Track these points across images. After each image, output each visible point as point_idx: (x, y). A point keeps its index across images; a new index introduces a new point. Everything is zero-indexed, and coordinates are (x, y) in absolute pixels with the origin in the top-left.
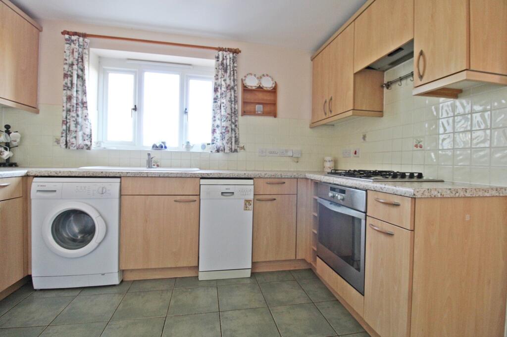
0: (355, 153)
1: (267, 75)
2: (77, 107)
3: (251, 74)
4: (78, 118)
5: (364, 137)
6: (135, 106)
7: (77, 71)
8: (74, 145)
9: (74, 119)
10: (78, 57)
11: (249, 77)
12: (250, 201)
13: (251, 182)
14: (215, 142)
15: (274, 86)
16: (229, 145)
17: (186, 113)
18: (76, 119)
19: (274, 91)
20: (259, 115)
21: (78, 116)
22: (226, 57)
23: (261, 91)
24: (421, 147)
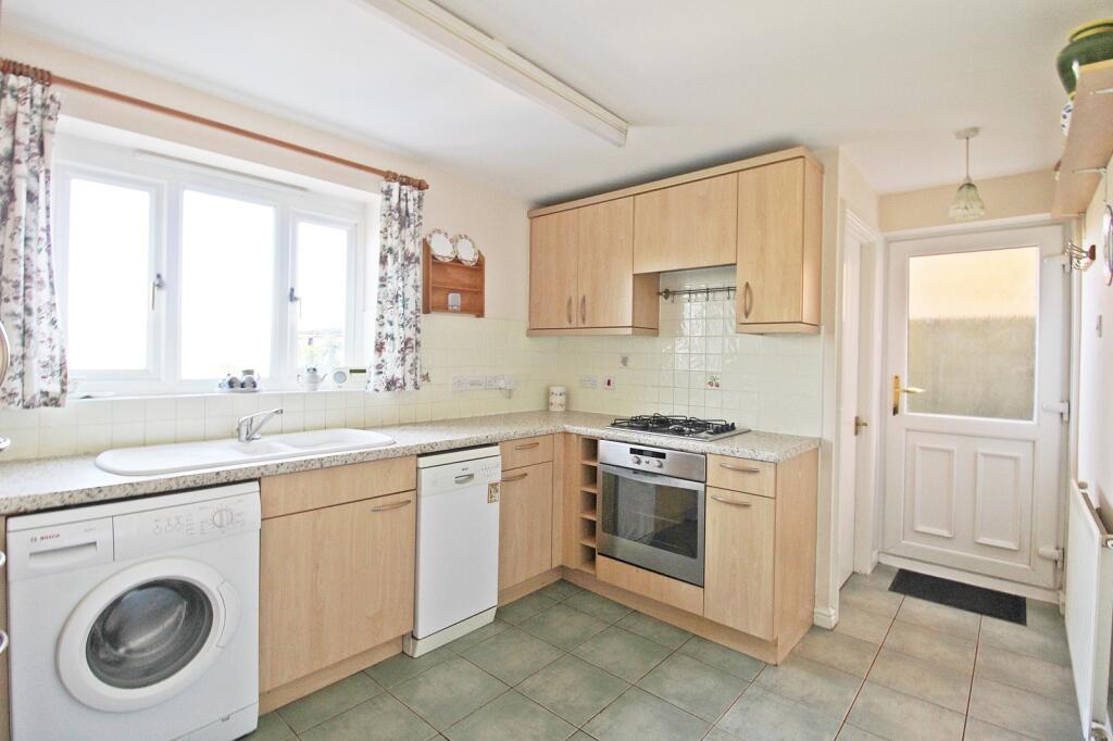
0: (609, 383)
1: (466, 237)
2: (25, 288)
3: (439, 231)
4: (28, 319)
5: (625, 361)
6: (159, 276)
7: (28, 182)
8: (17, 399)
9: (19, 322)
10: (31, 141)
11: (436, 236)
12: (496, 484)
13: (495, 450)
14: (383, 370)
15: (477, 258)
16: (413, 376)
17: (292, 298)
18: (24, 321)
19: (479, 267)
20: (455, 312)
21: (28, 311)
22: (406, 195)
23: (458, 267)
24: (717, 386)
